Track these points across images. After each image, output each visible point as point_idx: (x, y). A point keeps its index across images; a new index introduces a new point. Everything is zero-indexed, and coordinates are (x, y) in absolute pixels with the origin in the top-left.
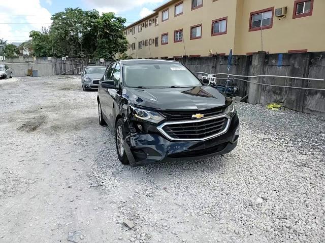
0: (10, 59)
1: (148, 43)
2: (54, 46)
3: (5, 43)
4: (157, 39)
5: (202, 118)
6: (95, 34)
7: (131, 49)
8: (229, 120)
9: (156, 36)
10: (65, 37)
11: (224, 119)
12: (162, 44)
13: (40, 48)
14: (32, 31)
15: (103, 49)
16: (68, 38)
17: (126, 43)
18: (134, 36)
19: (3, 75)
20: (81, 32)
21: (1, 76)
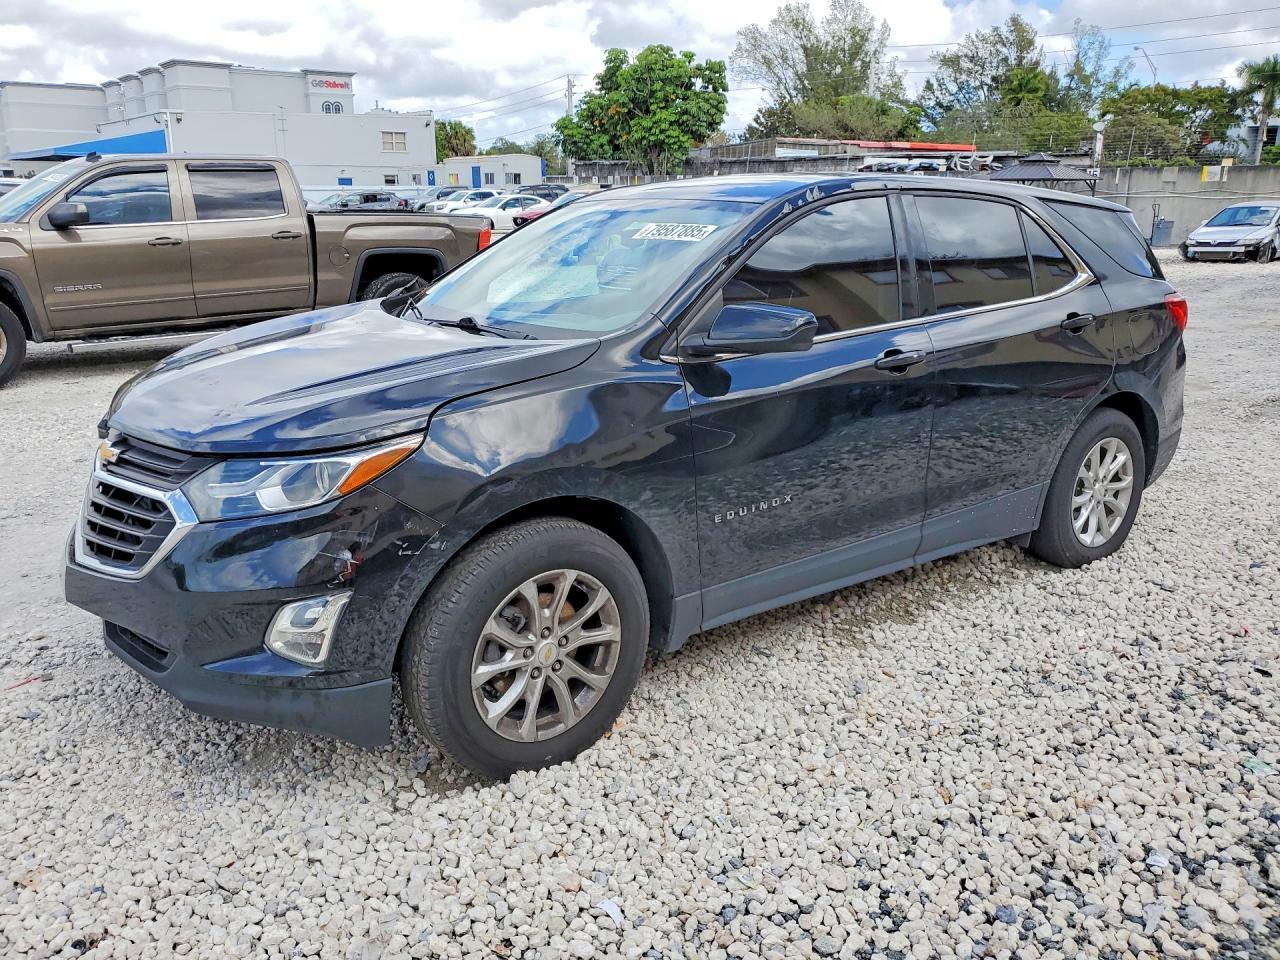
19: (1259, 246)
21: (1242, 249)
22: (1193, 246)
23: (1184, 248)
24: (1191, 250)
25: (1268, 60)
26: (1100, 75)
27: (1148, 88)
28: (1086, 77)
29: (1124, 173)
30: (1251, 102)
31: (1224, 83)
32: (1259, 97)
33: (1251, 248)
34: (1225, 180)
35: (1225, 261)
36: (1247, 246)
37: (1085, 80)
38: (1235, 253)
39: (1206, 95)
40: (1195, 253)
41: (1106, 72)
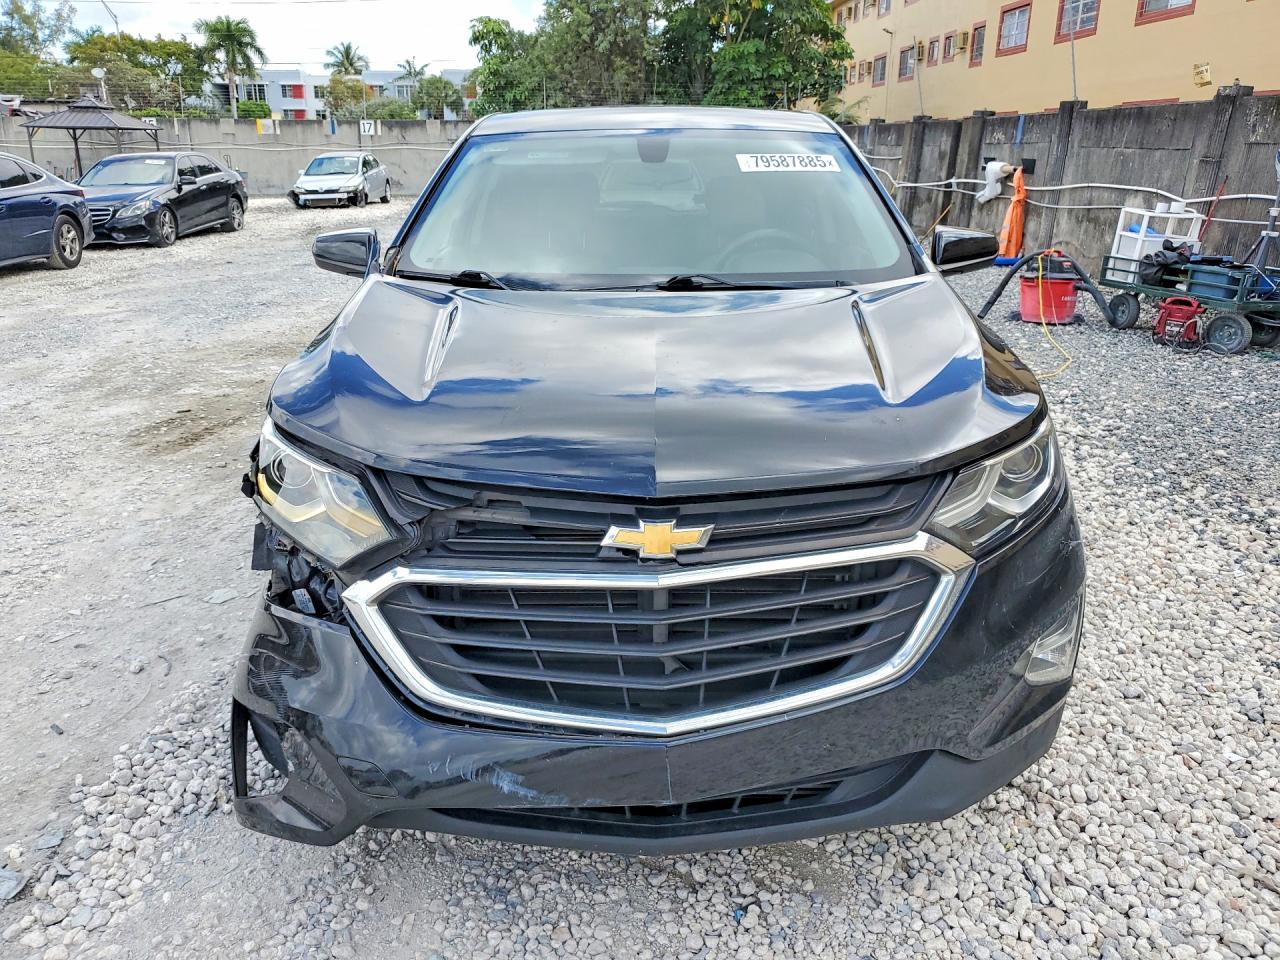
0: (396, 131)
1: (939, 52)
2: (552, 77)
3: (420, 73)
4: (979, 29)
5: (682, 559)
6: (713, 21)
7: (868, 79)
8: (946, 582)
9: (979, 20)
10: (593, 38)
11: (901, 578)
12: (1000, 53)
13: (504, 88)
14: (480, 20)
15: (742, 82)
16: (603, 44)
17: (845, 54)
18: (887, 22)
19: (355, 192)
20: (658, 15)
21: (345, 196)
22: (304, 194)
23: (294, 196)
24: (302, 197)
25: (220, 18)
26: (43, 17)
27: (112, 36)
28: (28, 17)
29: (183, 123)
30: (215, 60)
31: (185, 38)
32: (221, 55)
33: (352, 195)
34: (278, 132)
35: (332, 207)
36: (348, 192)
37: (26, 20)
38: (340, 200)
39: (173, 49)
40: (306, 200)
41: (48, 14)
